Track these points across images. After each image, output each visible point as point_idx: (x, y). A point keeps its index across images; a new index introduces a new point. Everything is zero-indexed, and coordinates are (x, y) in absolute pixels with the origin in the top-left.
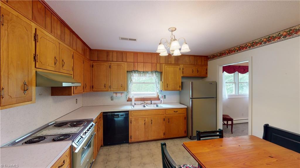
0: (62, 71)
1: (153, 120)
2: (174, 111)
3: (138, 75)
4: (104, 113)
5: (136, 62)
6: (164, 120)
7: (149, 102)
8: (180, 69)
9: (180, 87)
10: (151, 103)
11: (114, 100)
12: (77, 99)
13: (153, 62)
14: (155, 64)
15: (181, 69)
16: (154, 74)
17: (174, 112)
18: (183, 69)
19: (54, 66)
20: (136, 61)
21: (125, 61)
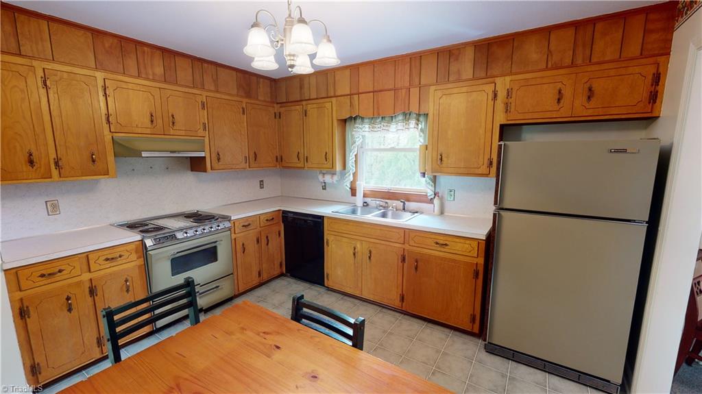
0: (172, 132)
1: (373, 252)
2: (435, 241)
3: (369, 128)
4: (284, 212)
5: (355, 94)
6: (403, 260)
7: (399, 204)
8: (495, 96)
9: (491, 163)
10: (404, 209)
11: (327, 188)
12: (262, 181)
13: (399, 85)
14: (404, 91)
15: (502, 95)
16: (413, 123)
17: (437, 243)
18: (509, 94)
19: (149, 125)
20: (355, 92)
21: (332, 94)
